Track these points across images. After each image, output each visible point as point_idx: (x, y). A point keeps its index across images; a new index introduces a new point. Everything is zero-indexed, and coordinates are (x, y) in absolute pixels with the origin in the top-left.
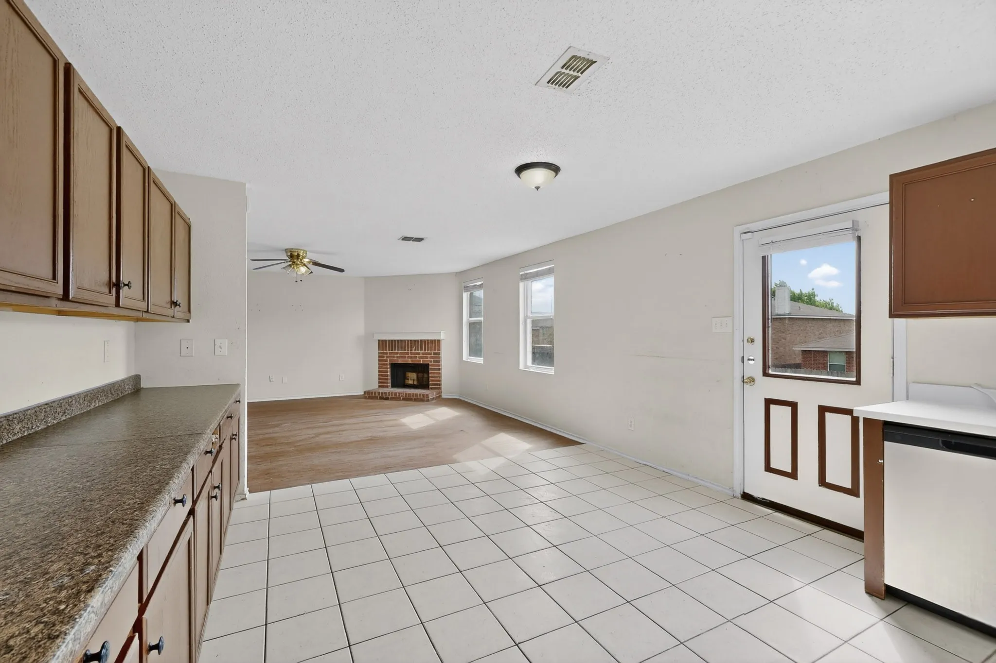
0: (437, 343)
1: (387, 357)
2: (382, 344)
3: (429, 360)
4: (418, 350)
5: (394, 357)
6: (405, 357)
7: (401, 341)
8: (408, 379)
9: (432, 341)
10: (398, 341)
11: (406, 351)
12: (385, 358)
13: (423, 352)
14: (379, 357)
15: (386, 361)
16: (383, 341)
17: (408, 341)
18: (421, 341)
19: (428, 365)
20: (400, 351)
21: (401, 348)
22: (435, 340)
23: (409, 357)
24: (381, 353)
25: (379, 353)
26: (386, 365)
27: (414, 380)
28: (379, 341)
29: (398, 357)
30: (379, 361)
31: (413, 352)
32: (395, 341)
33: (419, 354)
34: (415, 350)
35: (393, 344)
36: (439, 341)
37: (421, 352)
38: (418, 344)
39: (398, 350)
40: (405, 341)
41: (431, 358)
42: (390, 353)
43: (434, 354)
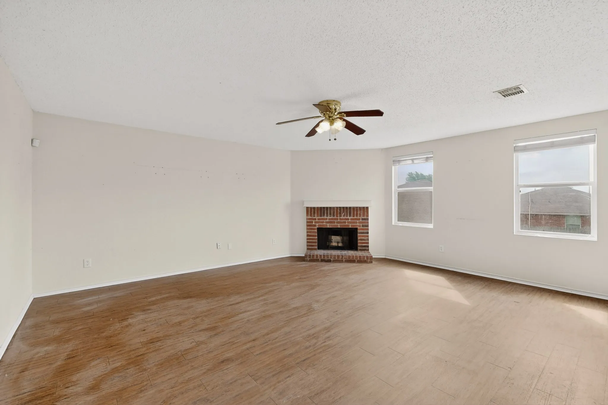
0: (365, 210)
1: (316, 222)
2: (311, 211)
3: (358, 225)
4: (347, 216)
5: (323, 222)
6: (334, 222)
7: (330, 208)
8: (332, 242)
9: (360, 208)
10: (327, 208)
11: (335, 217)
12: (314, 224)
13: (352, 217)
14: (307, 222)
15: (315, 226)
16: (311, 208)
17: (337, 208)
18: (350, 208)
19: (357, 229)
20: (329, 217)
21: (330, 214)
22: (364, 208)
23: (338, 223)
24: (310, 219)
25: (307, 219)
26: (314, 229)
27: (338, 243)
28: (307, 208)
29: (326, 222)
30: (308, 226)
31: (342, 217)
32: (324, 208)
33: (348, 219)
34: (344, 216)
35: (322, 211)
36: (367, 208)
37: (350, 218)
38: (347, 212)
39: (327, 216)
40: (334, 208)
41: (359, 223)
42: (319, 219)
43: (363, 219)
